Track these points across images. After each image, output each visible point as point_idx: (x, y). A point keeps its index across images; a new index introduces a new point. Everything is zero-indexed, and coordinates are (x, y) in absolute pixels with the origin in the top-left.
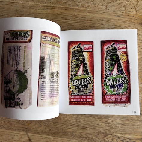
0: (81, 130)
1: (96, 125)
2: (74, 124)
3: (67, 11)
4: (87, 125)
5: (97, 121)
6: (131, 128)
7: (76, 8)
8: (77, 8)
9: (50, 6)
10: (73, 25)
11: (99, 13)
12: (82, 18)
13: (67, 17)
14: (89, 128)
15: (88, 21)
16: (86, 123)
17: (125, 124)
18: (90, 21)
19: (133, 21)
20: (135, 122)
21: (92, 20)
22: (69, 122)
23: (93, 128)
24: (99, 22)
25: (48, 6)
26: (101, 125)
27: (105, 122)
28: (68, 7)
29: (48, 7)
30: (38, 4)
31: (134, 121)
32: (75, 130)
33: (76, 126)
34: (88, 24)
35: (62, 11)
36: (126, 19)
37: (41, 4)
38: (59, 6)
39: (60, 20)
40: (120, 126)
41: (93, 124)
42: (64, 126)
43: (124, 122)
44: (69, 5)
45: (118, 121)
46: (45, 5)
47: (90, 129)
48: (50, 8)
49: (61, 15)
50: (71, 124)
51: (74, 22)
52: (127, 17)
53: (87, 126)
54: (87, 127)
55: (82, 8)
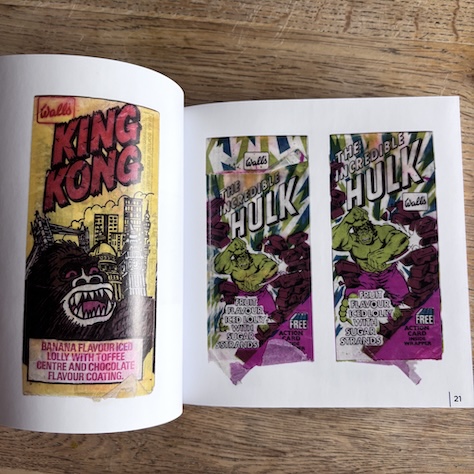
0: (263, 463)
1: (317, 444)
2: (237, 440)
3: (206, 35)
4: (284, 443)
5: (321, 428)
6: (443, 451)
7: (241, 23)
8: (245, 23)
9: (147, 18)
10: (231, 83)
11: (321, 39)
12: (264, 61)
13: (207, 56)
14: (291, 455)
15: (284, 71)
16: (281, 436)
17: (422, 439)
18: (289, 71)
19: (444, 66)
20: (457, 432)
21: (298, 64)
22: (219, 434)
23: (307, 454)
24: (324, 72)
25: (139, 18)
26: (337, 444)
27: (351, 432)
28: (211, 20)
29: (139, 22)
30: (103, 10)
31: (455, 427)
32: (243, 463)
33: (245, 447)
34: (283, 80)
35: (191, 34)
36: (421, 62)
37: (113, 11)
38: (179, 17)
39: (184, 67)
40: (403, 445)
41: (308, 439)
42: (201, 450)
43: (420, 431)
44: (214, 12)
45: (397, 429)
46: (129, 12)
47: (298, 459)
48: (146, 23)
49: (186, 51)
50: (228, 440)
51: (233, 72)
52: (425, 54)
53: (286, 449)
54: (284, 453)
55: (261, 24)
